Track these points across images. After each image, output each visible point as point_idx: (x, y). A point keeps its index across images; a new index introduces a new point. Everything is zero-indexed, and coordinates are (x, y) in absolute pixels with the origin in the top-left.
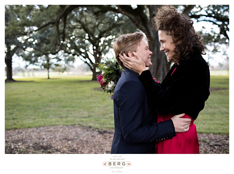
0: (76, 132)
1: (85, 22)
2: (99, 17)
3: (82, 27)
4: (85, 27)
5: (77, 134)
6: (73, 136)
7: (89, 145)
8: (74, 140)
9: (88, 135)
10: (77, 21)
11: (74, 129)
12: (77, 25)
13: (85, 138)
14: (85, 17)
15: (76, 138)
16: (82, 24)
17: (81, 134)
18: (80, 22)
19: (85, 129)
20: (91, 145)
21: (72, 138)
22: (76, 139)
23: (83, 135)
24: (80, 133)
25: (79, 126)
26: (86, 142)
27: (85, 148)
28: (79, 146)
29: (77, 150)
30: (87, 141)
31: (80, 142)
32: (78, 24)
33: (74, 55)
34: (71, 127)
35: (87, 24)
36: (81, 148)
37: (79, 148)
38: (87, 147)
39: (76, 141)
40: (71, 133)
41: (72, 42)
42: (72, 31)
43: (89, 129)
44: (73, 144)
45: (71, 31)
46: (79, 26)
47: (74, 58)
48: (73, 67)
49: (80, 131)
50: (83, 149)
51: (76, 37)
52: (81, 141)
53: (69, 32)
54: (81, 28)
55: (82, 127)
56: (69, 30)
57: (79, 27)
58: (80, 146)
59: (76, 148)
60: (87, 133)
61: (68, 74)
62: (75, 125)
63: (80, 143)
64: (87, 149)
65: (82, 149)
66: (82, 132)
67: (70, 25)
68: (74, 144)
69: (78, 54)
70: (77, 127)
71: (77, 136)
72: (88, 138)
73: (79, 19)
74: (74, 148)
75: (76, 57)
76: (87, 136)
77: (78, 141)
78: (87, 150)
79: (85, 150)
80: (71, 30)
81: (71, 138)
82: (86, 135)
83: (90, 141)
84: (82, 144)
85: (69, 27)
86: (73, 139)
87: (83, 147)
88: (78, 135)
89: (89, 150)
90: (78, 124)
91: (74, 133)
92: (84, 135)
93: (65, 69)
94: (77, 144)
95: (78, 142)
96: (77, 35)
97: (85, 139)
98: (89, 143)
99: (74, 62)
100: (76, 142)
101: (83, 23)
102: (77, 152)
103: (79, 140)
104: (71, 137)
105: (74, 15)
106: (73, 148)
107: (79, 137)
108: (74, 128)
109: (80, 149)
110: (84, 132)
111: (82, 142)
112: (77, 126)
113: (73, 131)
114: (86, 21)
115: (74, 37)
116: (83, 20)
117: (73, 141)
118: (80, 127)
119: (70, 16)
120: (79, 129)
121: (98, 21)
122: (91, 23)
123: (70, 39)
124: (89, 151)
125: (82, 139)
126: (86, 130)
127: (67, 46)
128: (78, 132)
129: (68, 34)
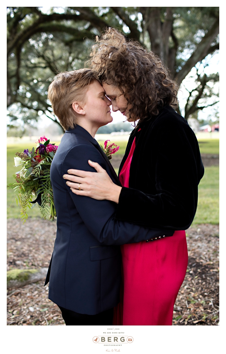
0: (31, 228)
1: (51, 58)
2: (74, 49)
3: (48, 65)
4: (52, 65)
5: (32, 231)
6: (25, 234)
7: (47, 247)
8: (25, 240)
9: (49, 231)
10: (39, 56)
11: (28, 224)
12: (39, 63)
13: (43, 236)
14: (52, 49)
15: (29, 236)
16: (47, 61)
17: (38, 231)
18: (43, 57)
19: (45, 223)
20: (51, 246)
21: (24, 237)
22: (29, 238)
23: (41, 232)
24: (36, 229)
25: (38, 218)
26: (43, 242)
27: (41, 251)
28: (31, 248)
29: (27, 255)
30: (45, 241)
31: (34, 242)
32: (41, 60)
33: (37, 110)
34: (24, 220)
35: (55, 61)
36: (34, 251)
37: (31, 251)
38: (43, 250)
39: (28, 241)
40: (23, 230)
41: (33, 90)
42: (32, 72)
43: (51, 223)
44: (22, 246)
45: (30, 72)
46: (43, 63)
47: (37, 115)
48: (36, 128)
49: (37, 226)
50: (38, 252)
51: (38, 81)
52: (37, 240)
53: (28, 74)
54: (45, 68)
55: (41, 220)
56: (27, 71)
57: (43, 65)
58: (34, 249)
59: (27, 252)
60: (47, 229)
61: (31, 140)
62: (31, 217)
63: (34, 244)
64: (42, 252)
65: (36, 253)
66: (40, 228)
67: (28, 63)
68: (25, 246)
69: (44, 108)
70: (34, 221)
71: (31, 234)
72: (48, 237)
73: (41, 53)
74: (24, 251)
75: (40, 113)
76: (47, 234)
77: (31, 240)
78: (43, 254)
79: (39, 255)
80: (30, 70)
81: (22, 237)
82: (46, 232)
83: (49, 241)
84: (36, 246)
85: (27, 66)
86: (23, 239)
87: (38, 250)
88: (34, 233)
89: (46, 253)
90: (36, 215)
91: (28, 229)
92: (43, 232)
93: (24, 133)
94: (29, 246)
95: (31, 243)
96: (40, 79)
97: (42, 238)
98: (47, 243)
99: (37, 121)
100: (28, 243)
101: (49, 58)
102: (27, 258)
103: (33, 240)
104: (21, 235)
105: (33, 46)
106: (22, 252)
107: (34, 235)
108: (30, 222)
109: (32, 253)
110: (43, 228)
111: (37, 242)
112: (35, 219)
113: (26, 226)
114: (53, 55)
115: (35, 81)
116: (48, 54)
117: (24, 242)
118: (38, 220)
119: (27, 48)
120: (36, 224)
121: (72, 55)
122: (61, 58)
123: (30, 86)
124: (45, 255)
125: (38, 237)
126: (47, 224)
127: (25, 97)
128: (34, 228)
129: (27, 76)
